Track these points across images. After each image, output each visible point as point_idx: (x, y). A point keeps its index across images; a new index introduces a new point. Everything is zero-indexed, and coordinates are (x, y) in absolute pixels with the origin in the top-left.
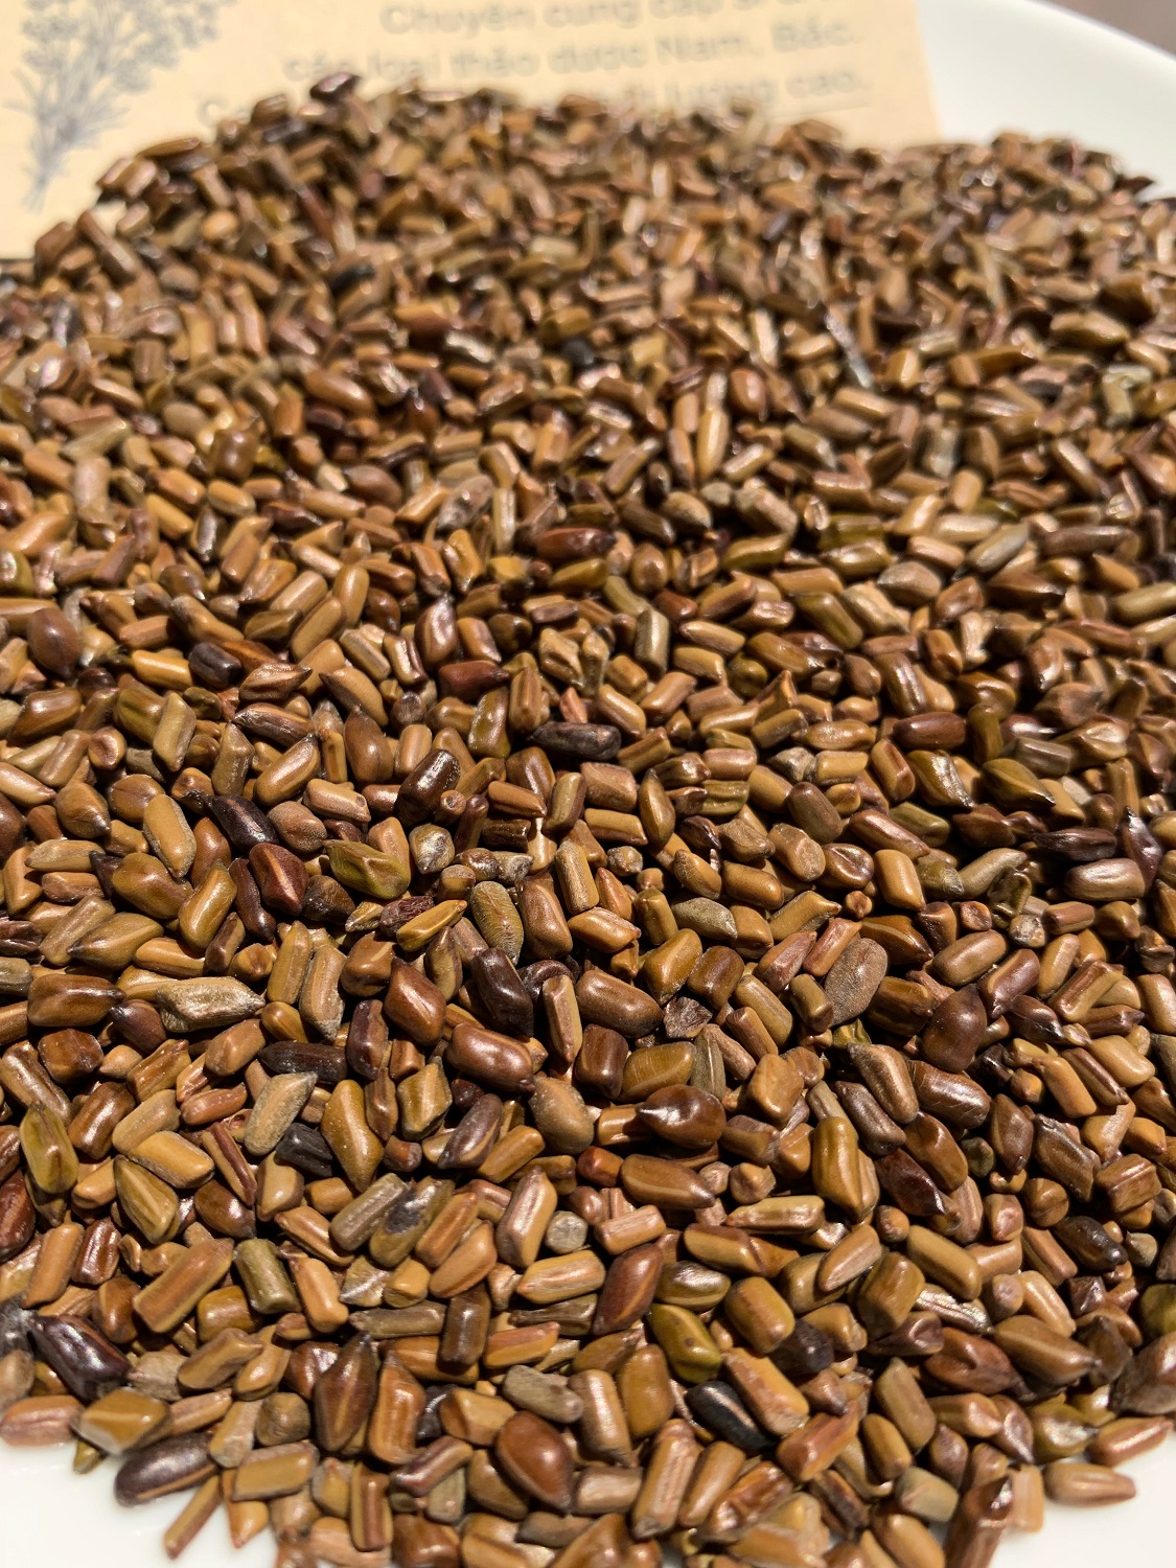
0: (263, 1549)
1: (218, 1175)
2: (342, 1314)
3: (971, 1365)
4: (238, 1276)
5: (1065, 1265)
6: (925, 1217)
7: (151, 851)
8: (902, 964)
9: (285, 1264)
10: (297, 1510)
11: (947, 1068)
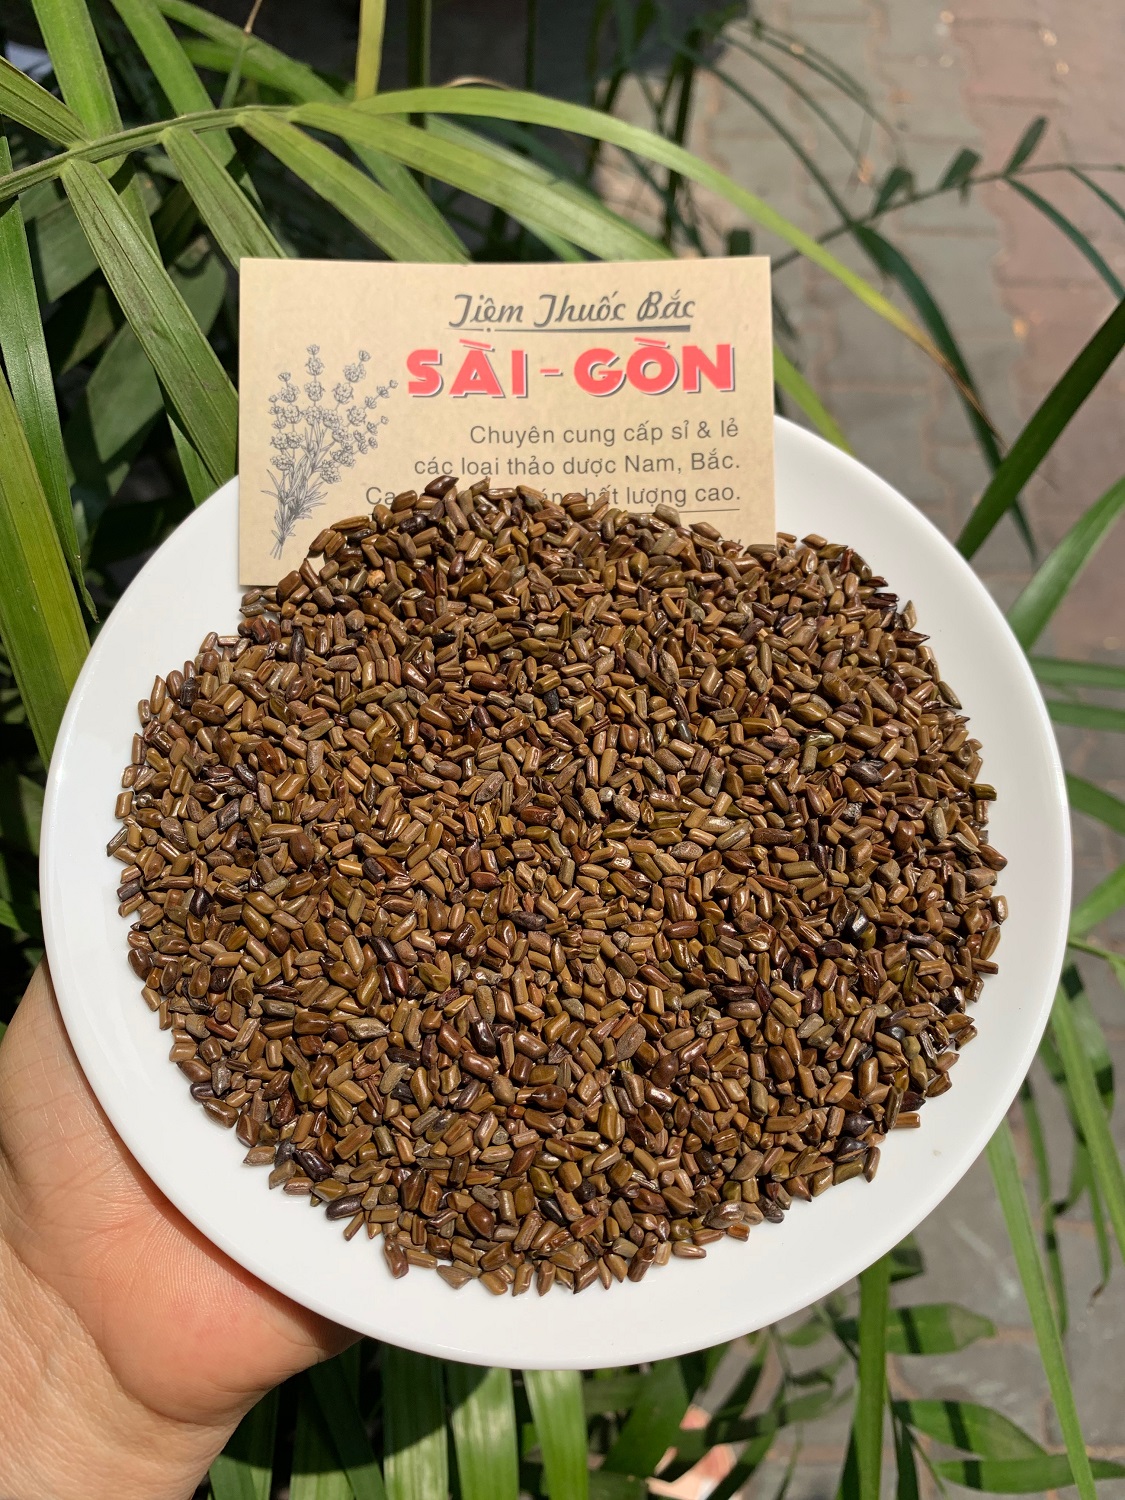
0: (379, 1240)
1: (368, 1100)
2: (413, 1159)
3: (648, 1204)
4: (374, 1140)
5: (695, 1169)
6: (640, 1145)
7: (345, 960)
8: (651, 1038)
9: (393, 1138)
10: (393, 1227)
11: (658, 1087)
